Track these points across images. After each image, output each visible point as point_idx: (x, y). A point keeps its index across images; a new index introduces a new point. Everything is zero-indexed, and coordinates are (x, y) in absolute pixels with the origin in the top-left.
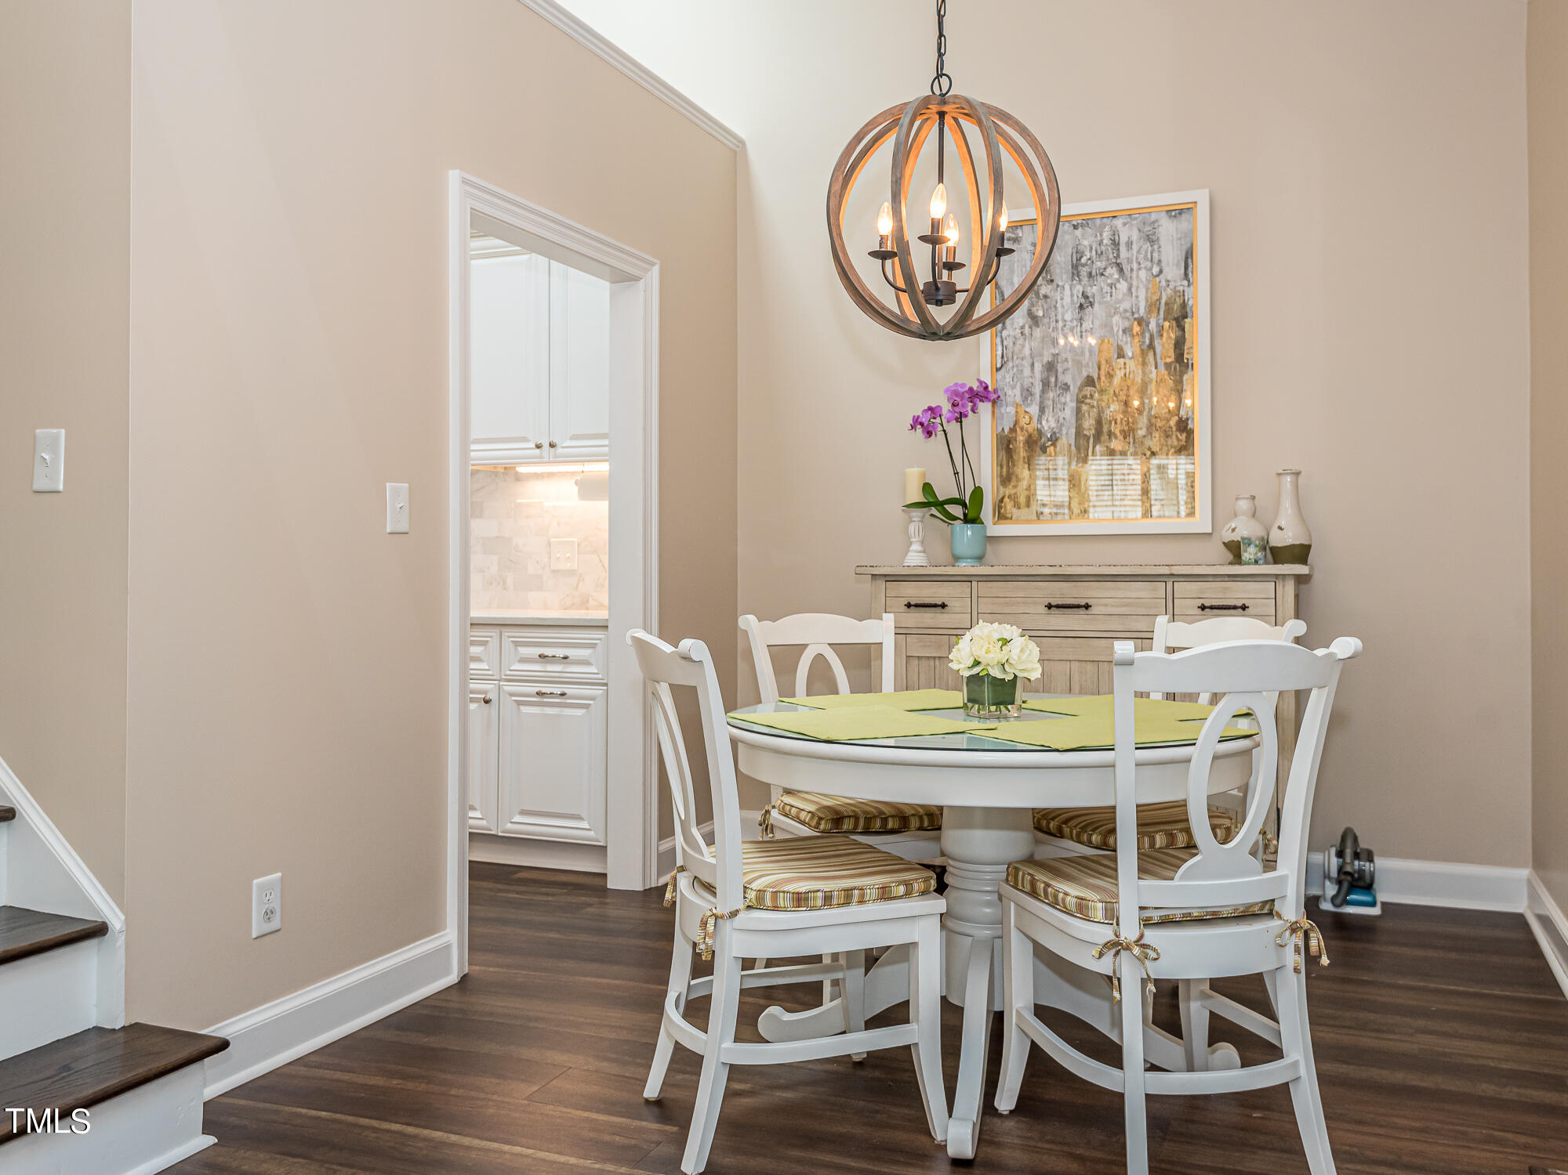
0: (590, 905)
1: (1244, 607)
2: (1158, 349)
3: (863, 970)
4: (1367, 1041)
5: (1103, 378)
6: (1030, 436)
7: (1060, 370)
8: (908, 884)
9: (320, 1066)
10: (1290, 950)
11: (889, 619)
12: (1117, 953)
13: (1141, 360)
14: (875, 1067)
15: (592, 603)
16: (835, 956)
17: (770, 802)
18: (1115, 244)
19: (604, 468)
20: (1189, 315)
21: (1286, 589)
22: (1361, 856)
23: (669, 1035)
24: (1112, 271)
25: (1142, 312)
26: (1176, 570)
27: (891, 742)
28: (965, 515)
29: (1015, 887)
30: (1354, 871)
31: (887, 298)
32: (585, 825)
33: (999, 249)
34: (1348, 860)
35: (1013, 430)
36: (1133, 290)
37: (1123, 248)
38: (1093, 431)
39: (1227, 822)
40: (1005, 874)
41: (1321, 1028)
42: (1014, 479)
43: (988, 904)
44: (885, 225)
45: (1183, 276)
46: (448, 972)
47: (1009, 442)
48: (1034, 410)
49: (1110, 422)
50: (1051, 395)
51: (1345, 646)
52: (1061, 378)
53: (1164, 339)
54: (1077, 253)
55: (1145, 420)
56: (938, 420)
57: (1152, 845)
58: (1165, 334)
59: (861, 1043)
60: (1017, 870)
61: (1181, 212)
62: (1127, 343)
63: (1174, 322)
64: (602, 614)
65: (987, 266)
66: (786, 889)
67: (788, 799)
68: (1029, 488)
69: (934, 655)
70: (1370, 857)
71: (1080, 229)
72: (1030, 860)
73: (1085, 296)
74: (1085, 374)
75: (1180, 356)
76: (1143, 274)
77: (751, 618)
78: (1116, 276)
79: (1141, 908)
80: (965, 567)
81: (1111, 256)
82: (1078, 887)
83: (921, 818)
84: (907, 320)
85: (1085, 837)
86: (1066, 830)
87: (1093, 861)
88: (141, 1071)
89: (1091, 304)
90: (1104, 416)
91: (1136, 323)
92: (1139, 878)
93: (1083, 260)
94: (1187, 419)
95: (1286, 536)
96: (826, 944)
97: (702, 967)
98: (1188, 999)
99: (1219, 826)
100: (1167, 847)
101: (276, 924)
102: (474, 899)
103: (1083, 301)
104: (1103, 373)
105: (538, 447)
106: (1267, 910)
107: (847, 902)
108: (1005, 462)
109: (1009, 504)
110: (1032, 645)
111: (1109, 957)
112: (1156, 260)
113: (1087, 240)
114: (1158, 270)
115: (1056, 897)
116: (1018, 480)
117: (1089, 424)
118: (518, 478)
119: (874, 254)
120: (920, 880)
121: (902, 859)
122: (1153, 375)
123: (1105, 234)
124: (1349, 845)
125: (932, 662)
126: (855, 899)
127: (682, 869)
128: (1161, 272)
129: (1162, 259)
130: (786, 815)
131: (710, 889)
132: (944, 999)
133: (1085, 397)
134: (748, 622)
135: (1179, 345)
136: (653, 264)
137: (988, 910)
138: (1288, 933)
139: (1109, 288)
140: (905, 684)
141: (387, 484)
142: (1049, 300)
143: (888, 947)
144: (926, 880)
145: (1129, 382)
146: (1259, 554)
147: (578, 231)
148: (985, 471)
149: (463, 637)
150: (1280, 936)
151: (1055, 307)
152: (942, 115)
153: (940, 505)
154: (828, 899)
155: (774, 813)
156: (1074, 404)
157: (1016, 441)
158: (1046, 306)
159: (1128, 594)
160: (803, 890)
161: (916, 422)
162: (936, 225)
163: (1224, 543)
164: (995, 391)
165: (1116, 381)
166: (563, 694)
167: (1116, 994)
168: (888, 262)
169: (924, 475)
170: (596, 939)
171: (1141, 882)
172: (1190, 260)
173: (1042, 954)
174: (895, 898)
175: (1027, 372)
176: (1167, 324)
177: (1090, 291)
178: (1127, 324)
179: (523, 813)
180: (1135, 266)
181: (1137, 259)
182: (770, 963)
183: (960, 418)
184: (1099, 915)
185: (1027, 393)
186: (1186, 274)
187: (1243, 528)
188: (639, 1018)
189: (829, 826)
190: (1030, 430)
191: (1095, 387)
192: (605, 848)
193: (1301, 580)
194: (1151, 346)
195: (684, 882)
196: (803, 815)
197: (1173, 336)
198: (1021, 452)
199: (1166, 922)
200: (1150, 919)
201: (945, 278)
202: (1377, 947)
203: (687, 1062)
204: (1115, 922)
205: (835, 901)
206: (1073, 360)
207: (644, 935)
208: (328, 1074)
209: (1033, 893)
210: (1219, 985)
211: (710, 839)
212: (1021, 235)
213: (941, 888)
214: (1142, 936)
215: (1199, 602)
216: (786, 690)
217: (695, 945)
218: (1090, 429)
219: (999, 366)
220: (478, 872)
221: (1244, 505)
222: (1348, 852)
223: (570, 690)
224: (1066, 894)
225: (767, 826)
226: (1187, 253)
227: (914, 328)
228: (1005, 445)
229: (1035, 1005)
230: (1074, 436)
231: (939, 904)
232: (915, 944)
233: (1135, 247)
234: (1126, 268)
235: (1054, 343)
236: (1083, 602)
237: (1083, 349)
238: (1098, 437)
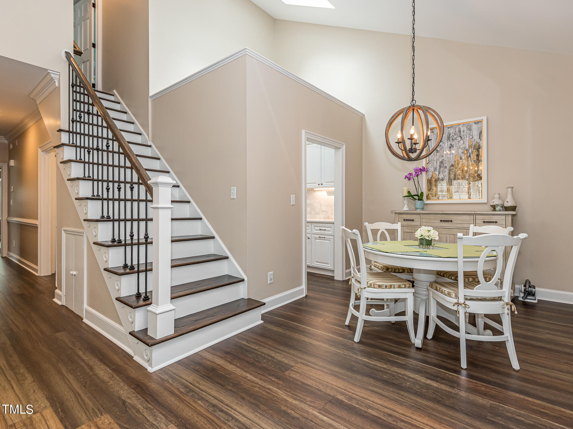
0: (331, 283)
1: (496, 222)
2: (472, 157)
3: (394, 303)
4: (530, 334)
5: (456, 165)
6: (436, 179)
7: (444, 163)
8: (405, 285)
9: (280, 310)
10: (506, 309)
11: (399, 224)
12: (458, 305)
13: (467, 160)
14: (397, 325)
15: (330, 218)
16: (387, 299)
17: (371, 264)
18: (460, 131)
19: (333, 189)
20: (481, 148)
21: (509, 217)
22: (531, 287)
23: (351, 312)
24: (459, 138)
25: (467, 148)
26: (476, 213)
27: (400, 253)
28: (419, 198)
29: (432, 288)
30: (529, 291)
31: (399, 152)
32: (329, 265)
33: (428, 139)
34: (527, 287)
35: (431, 178)
36: (465, 143)
37: (462, 132)
38: (453, 178)
39: (490, 276)
40: (429, 285)
41: (516, 329)
42: (432, 189)
43: (425, 291)
44: (399, 136)
45: (479, 138)
46: (303, 294)
47: (430, 181)
48: (437, 173)
49: (458, 175)
50: (442, 169)
51: (522, 236)
52: (444, 165)
53: (473, 154)
54: (449, 134)
55: (468, 175)
56: (412, 176)
57: (469, 280)
58: (474, 153)
59: (394, 319)
60: (432, 284)
61: (478, 122)
62: (463, 156)
63: (476, 150)
64: (333, 220)
65: (425, 144)
66: (376, 284)
67: (375, 264)
68: (436, 192)
69: (411, 231)
70: (534, 287)
71: (450, 128)
72: (436, 282)
73: (451, 144)
74: (451, 164)
75: (478, 159)
76: (467, 138)
77: (367, 223)
78: (460, 139)
79: (465, 296)
80: (419, 211)
81: (458, 134)
82: (448, 289)
83: (408, 270)
84: (404, 157)
85: (450, 277)
86: (445, 275)
87: (452, 283)
88: (251, 307)
89: (453, 147)
90: (456, 174)
91: (465, 151)
92: (464, 288)
93: (451, 136)
94: (480, 174)
95: (509, 203)
96: (385, 296)
97: (358, 298)
98: (478, 318)
99: (486, 277)
100: (473, 281)
101: (272, 282)
102: (308, 280)
103: (451, 146)
104: (456, 163)
105: (319, 184)
106: (500, 299)
107: (391, 288)
108: (429, 186)
109: (430, 195)
110: (436, 232)
111: (456, 306)
112: (471, 134)
113: (452, 131)
114: (472, 137)
115: (442, 291)
116: (433, 190)
117: (452, 176)
118: (314, 191)
119: (396, 143)
120: (408, 284)
121: (403, 279)
122: (470, 163)
123: (457, 129)
124: (527, 283)
125: (410, 233)
126: (392, 287)
127: (353, 277)
128: (473, 137)
129: (473, 134)
130: (375, 267)
131: (359, 282)
132: (414, 311)
133: (451, 169)
134: (366, 224)
135: (478, 155)
136: (344, 145)
137: (425, 292)
138: (505, 305)
139: (458, 142)
140: (403, 239)
141: (291, 195)
142: (441, 146)
143: (400, 299)
144: (410, 284)
145: (463, 165)
146: (501, 208)
147: (328, 140)
148: (424, 188)
149: (306, 225)
150: (503, 305)
151: (443, 148)
152: (413, 109)
153: (412, 196)
154: (386, 287)
155: (372, 266)
156: (448, 171)
157: (432, 180)
158: (440, 148)
159: (463, 218)
160: (380, 284)
161: (406, 177)
162: (412, 135)
163: (491, 205)
164: (427, 169)
165: (460, 165)
166: (325, 237)
167: (458, 315)
168: (400, 144)
169: (408, 189)
170: (333, 290)
171: (465, 289)
172: (481, 134)
173: (438, 303)
174: (402, 288)
175: (435, 164)
176: (474, 150)
177: (452, 143)
178: (463, 151)
179: (316, 262)
180: (465, 136)
181: (466, 134)
182: (372, 299)
183: (417, 176)
184: (454, 296)
185: (435, 169)
186: (480, 138)
187: (496, 202)
188: (343, 308)
189: (385, 270)
190: (436, 178)
191: (454, 167)
192: (334, 271)
193: (513, 215)
194: (470, 156)
195: (353, 280)
196: (379, 267)
197: (476, 153)
198: (434, 183)
199: (471, 299)
200: (467, 298)
201: (414, 147)
202: (535, 311)
203: (354, 318)
204: (458, 298)
205: (388, 287)
206: (448, 160)
207: (343, 290)
208: (282, 312)
209: (436, 290)
210: (486, 316)
211: (359, 272)
212: (434, 131)
213: (413, 286)
214: (465, 302)
215: (483, 221)
216: (375, 239)
217: (356, 294)
218: (452, 177)
219: (428, 163)
220: (309, 274)
221: (497, 196)
222: (527, 286)
223: (326, 237)
224: (445, 291)
225: (371, 269)
226: (480, 132)
227: (406, 159)
228: (429, 182)
229: (437, 315)
230: (448, 179)
231: (413, 290)
232: (407, 298)
233: (465, 132)
234: (463, 137)
235: (443, 156)
236: (450, 220)
237: (451, 156)
238: (455, 179)
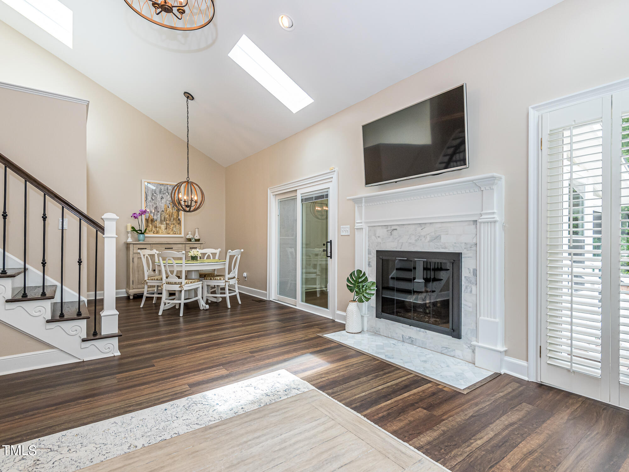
5: (165, 211)
13: (172, 208)
18: (168, 189)
24: (167, 194)
25: (172, 201)
28: (141, 233)
35: (148, 218)
36: (171, 197)
37: (169, 190)
48: (152, 215)
49: (167, 218)
50: (156, 213)
52: (157, 210)
55: (173, 219)
62: (169, 205)
68: (151, 228)
74: (162, 210)
89: (163, 198)
90: (165, 217)
93: (162, 191)
94: (180, 219)
95: (197, 237)
108: (147, 223)
109: (147, 231)
113: (162, 187)
116: (149, 227)
117: (163, 218)
122: (174, 211)
123: (166, 187)
133: (162, 214)
145: (170, 212)
146: (194, 240)
153: (136, 231)
156: (160, 215)
157: (149, 220)
158: (155, 198)
159: (178, 246)
161: (132, 216)
163: (187, 239)
165: (168, 211)
169: (132, 225)
175: (151, 208)
178: (169, 202)
183: (141, 216)
185: (151, 212)
187: (189, 236)
190: (152, 218)
198: (150, 222)
206: (160, 207)
215: (189, 247)
219: (146, 207)
221: (190, 233)
228: (147, 221)
230: (160, 220)
235: (156, 204)
236: (171, 247)
237: (162, 205)
238: (164, 221)
